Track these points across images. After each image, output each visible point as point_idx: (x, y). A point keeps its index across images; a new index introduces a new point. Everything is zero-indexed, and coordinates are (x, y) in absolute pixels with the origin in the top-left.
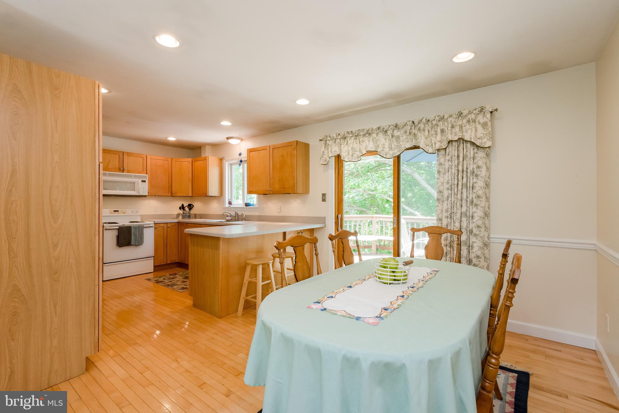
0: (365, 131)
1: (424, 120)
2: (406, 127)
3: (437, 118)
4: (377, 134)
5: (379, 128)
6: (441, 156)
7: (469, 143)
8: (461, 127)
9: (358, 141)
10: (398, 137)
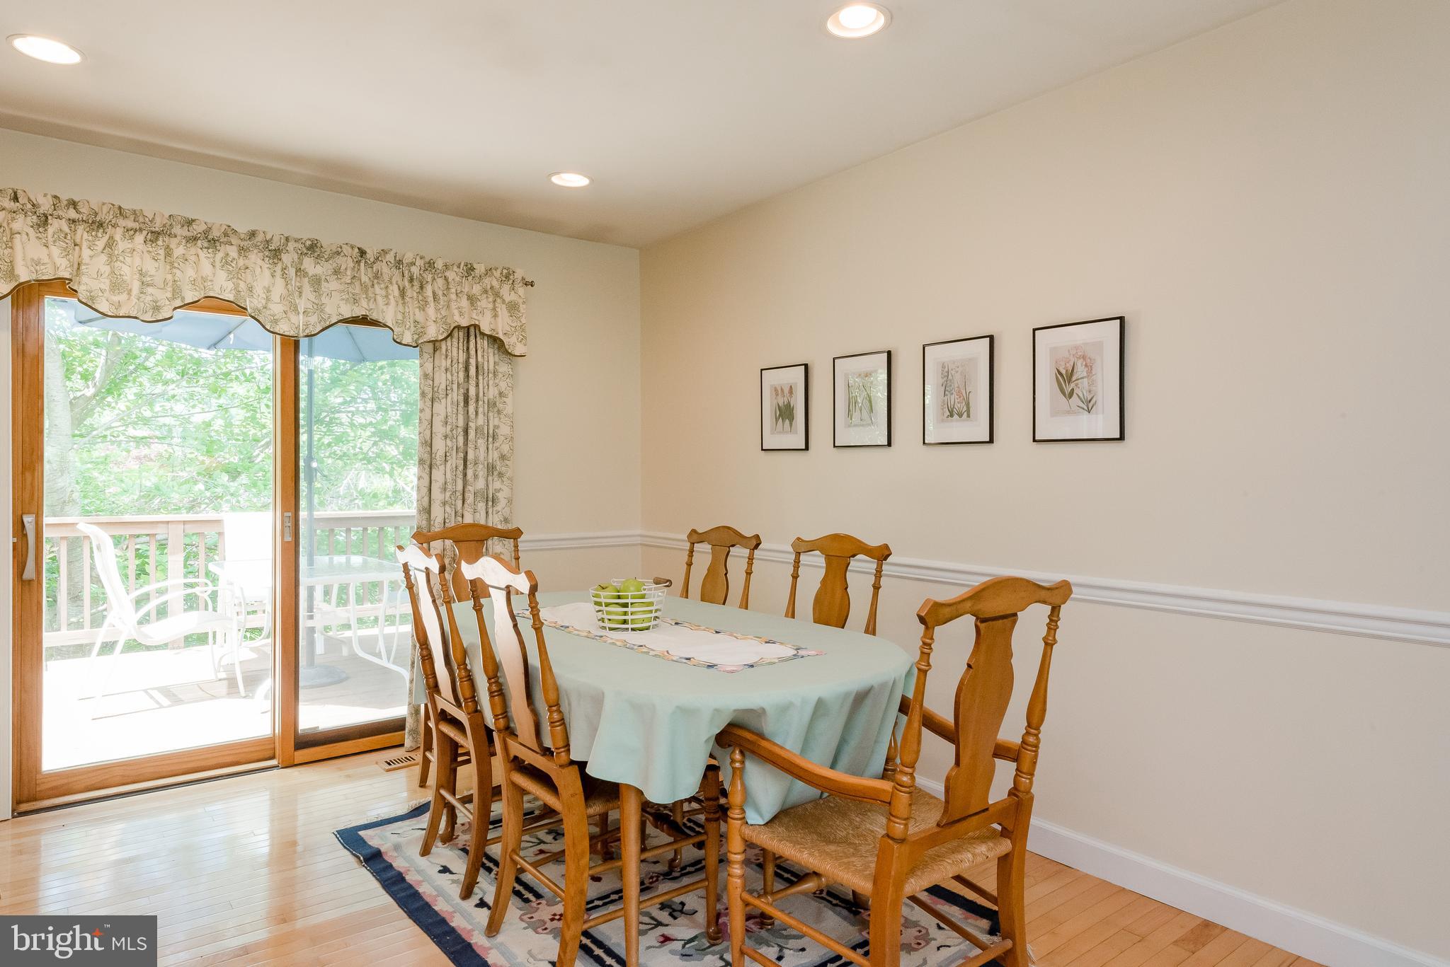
0: (198, 228)
1: (390, 257)
2: (340, 260)
3: (419, 262)
4: (242, 250)
5: (253, 234)
6: (426, 356)
7: (486, 338)
8: (472, 299)
9: (162, 252)
10: (316, 282)
